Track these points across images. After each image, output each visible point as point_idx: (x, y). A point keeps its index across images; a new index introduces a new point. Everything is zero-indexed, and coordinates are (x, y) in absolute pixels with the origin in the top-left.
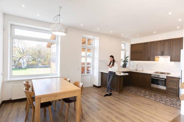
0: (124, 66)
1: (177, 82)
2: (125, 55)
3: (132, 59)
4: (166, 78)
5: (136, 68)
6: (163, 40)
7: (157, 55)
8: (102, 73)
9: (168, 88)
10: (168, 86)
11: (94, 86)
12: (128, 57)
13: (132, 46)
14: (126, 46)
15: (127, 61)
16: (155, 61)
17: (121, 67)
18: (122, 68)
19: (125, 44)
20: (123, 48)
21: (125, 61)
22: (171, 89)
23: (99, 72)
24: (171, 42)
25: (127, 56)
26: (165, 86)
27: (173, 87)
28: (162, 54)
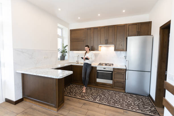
0: (63, 58)
1: (123, 74)
2: (63, 44)
3: (72, 49)
4: (112, 70)
5: (77, 61)
6: (107, 26)
7: (101, 44)
8: (23, 75)
9: (115, 81)
10: (115, 79)
11: (8, 101)
12: (67, 45)
13: (72, 31)
14: (64, 32)
15: (66, 52)
16: (98, 51)
17: (58, 60)
18: (60, 61)
19: (62, 29)
20: (60, 35)
21: (64, 52)
22: (118, 82)
23: (16, 73)
24: (116, 29)
25: (65, 45)
26: (112, 79)
27: (120, 80)
28: (107, 43)
